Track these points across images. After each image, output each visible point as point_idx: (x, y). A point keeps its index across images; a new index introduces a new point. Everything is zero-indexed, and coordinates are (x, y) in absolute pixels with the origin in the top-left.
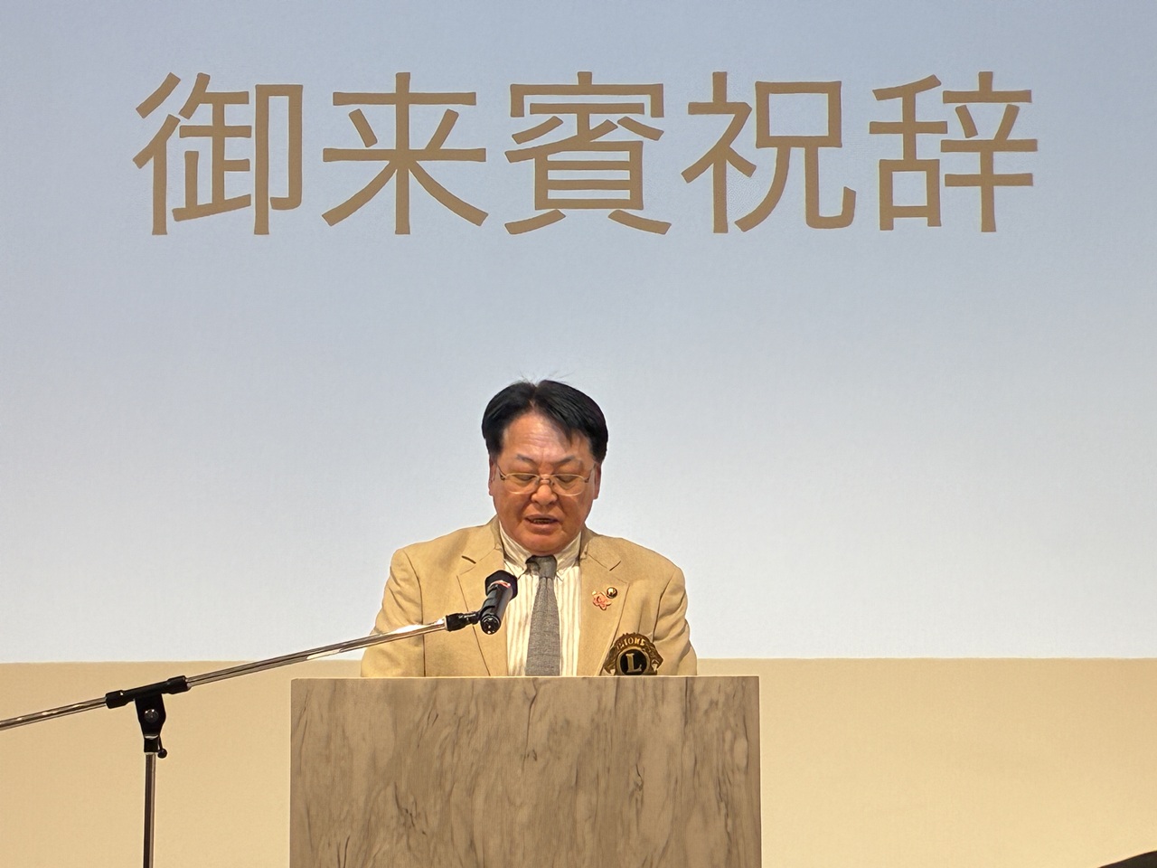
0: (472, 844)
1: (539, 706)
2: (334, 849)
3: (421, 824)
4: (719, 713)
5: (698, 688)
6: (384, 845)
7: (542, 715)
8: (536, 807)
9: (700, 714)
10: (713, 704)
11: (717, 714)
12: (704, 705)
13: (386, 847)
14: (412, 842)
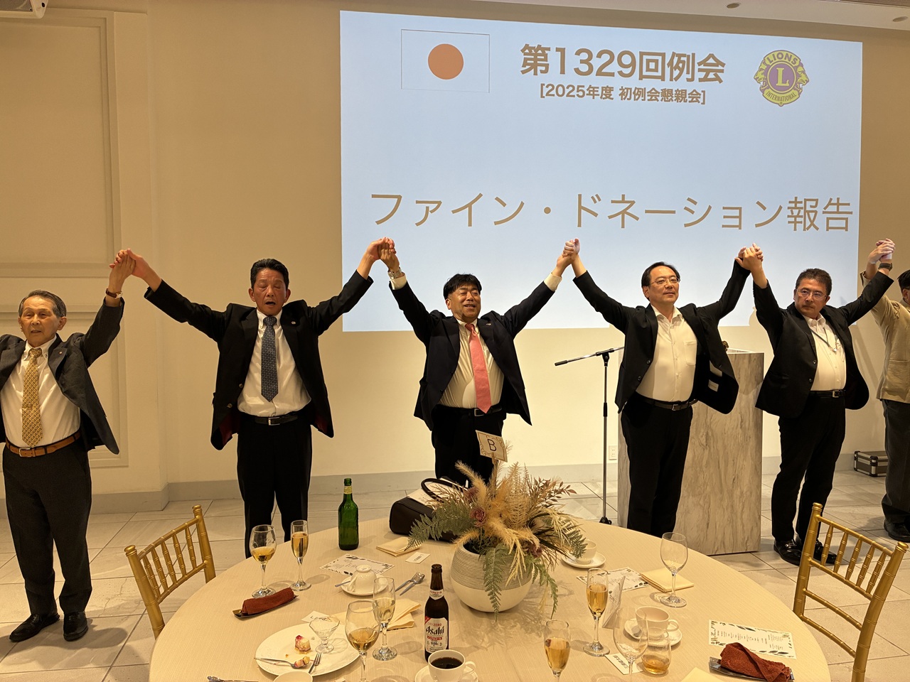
4: (756, 361)
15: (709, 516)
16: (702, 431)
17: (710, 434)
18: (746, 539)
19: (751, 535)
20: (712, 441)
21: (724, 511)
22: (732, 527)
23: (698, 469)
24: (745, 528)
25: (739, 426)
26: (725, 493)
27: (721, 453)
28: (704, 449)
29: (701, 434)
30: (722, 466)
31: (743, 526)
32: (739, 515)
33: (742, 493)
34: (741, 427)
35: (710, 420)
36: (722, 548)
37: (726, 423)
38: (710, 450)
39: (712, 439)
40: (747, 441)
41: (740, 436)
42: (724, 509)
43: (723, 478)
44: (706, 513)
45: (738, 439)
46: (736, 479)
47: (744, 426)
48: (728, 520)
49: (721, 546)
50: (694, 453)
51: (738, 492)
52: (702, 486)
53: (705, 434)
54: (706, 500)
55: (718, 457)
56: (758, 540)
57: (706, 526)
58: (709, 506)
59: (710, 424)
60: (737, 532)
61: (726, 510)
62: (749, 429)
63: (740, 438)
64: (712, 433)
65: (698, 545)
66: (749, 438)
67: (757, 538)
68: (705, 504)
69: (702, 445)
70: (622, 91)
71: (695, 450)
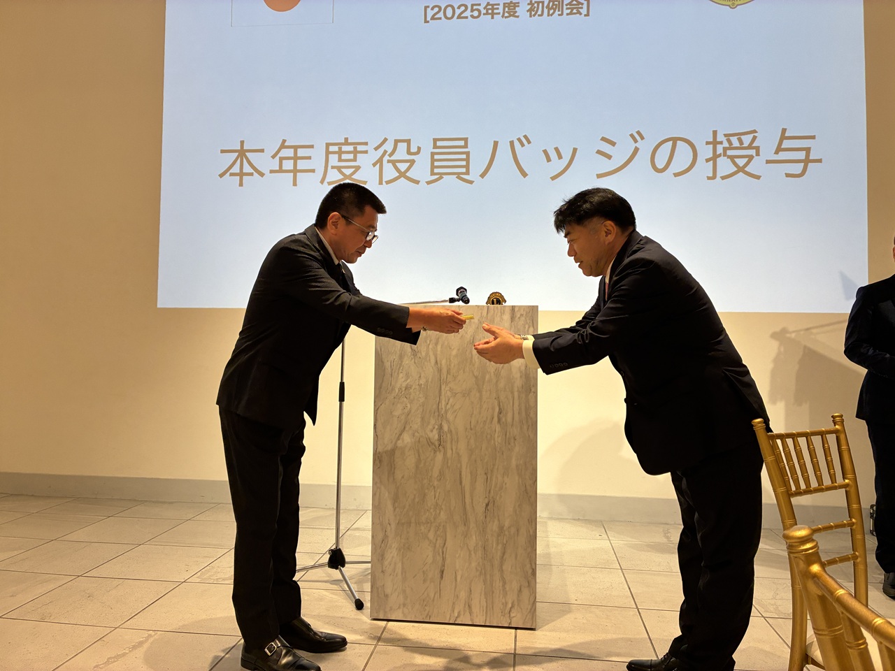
0: (436, 362)
2: (390, 363)
3: (419, 355)
4: (524, 318)
5: (516, 309)
6: (406, 361)
8: (458, 350)
9: (517, 318)
10: (522, 315)
11: (523, 318)
12: (518, 315)
13: (407, 362)
14: (416, 361)
15: (444, 559)
16: (433, 422)
17: (446, 428)
18: (510, 605)
19: (519, 601)
20: (449, 440)
21: (470, 554)
22: (485, 582)
23: (425, 481)
24: (507, 587)
25: (496, 419)
26: (472, 525)
27: (465, 460)
28: (435, 452)
29: (430, 427)
30: (466, 481)
31: (504, 583)
32: (496, 563)
33: (501, 528)
34: (499, 421)
35: (446, 407)
36: (468, 614)
37: (473, 413)
38: (445, 454)
39: (449, 435)
40: (509, 444)
41: (496, 435)
42: (470, 551)
43: (468, 500)
44: (439, 554)
45: (494, 440)
46: (491, 505)
47: (504, 420)
48: (477, 570)
49: (465, 611)
50: (419, 456)
51: (494, 526)
52: (432, 510)
53: (436, 427)
54: (438, 533)
55: (459, 465)
56: (531, 609)
57: (439, 575)
58: (445, 544)
59: (446, 412)
60: (493, 592)
61: (472, 552)
62: (512, 425)
63: (496, 439)
64: (449, 427)
65: (425, 603)
66: (512, 440)
67: (529, 607)
68: (437, 540)
69: (433, 444)
70: (530, 6)
71: (421, 451)
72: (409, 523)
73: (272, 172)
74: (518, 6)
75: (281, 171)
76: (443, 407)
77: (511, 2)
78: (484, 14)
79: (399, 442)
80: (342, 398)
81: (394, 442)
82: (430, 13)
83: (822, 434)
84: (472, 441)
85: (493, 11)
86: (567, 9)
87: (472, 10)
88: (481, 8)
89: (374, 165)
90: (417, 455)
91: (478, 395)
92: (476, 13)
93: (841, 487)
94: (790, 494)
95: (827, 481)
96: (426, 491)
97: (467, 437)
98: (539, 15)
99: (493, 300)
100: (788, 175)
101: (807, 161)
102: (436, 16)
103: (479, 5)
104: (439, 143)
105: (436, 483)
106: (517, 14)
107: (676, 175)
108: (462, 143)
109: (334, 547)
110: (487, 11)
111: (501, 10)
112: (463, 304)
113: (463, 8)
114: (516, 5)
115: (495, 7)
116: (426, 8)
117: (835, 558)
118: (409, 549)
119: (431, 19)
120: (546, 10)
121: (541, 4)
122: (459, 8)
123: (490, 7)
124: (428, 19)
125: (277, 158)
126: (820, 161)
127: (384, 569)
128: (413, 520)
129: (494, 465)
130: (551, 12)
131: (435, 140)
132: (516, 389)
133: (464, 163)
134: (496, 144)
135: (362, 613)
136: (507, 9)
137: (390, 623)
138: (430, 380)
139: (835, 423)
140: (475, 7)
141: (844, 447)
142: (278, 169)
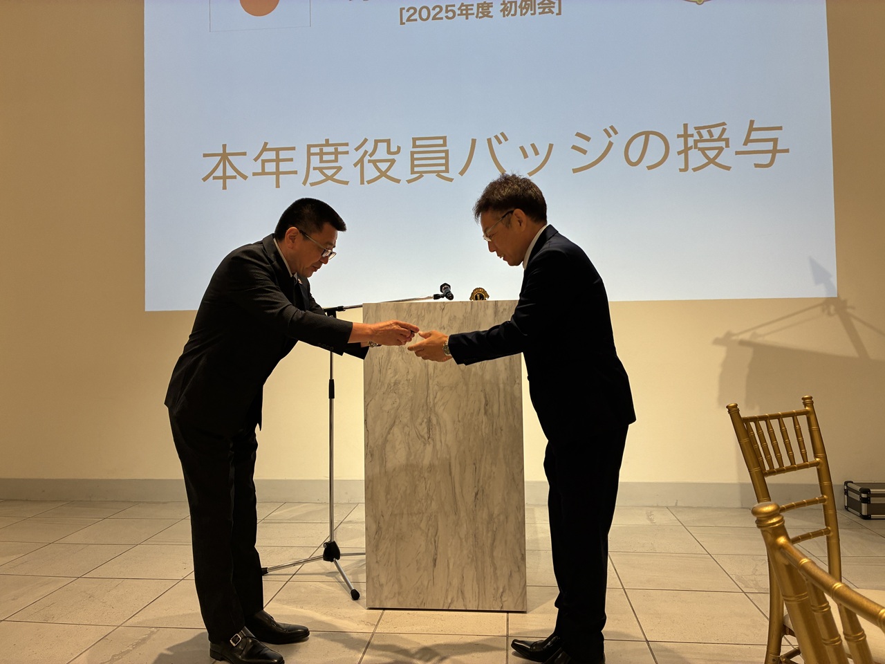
1: (445, 311)
2: (378, 360)
4: (506, 313)
5: (499, 304)
7: (446, 314)
9: (500, 313)
10: (504, 309)
12: (501, 310)
13: (395, 358)
14: (404, 357)
15: (436, 548)
16: (421, 415)
17: (434, 421)
18: (501, 590)
19: (510, 586)
20: (438, 433)
21: (461, 542)
22: (476, 568)
23: (416, 473)
24: (498, 572)
25: (482, 411)
26: (463, 514)
27: (454, 451)
28: (425, 445)
29: (419, 421)
30: (456, 472)
31: (495, 569)
32: (487, 550)
33: (491, 516)
34: (486, 413)
35: (434, 401)
36: (461, 599)
37: (460, 406)
38: (434, 446)
39: (437, 428)
40: (496, 434)
41: (483, 427)
42: (461, 539)
43: (458, 490)
44: (431, 543)
45: (481, 430)
46: (480, 493)
47: (490, 411)
48: (469, 558)
49: (458, 597)
50: (409, 449)
51: (484, 515)
52: (423, 501)
53: (425, 420)
54: (430, 523)
55: (448, 457)
56: (521, 594)
57: (432, 564)
58: (437, 533)
59: (434, 405)
60: (485, 578)
61: (464, 540)
62: (499, 416)
63: (483, 431)
64: (437, 420)
65: (419, 591)
66: (499, 430)
67: (520, 591)
68: (429, 530)
69: (422, 437)
70: (503, 6)
71: (411, 445)
72: (402, 514)
73: (254, 174)
74: (492, 6)
75: (264, 173)
76: (431, 401)
77: (485, 2)
78: (459, 15)
79: (389, 436)
80: (332, 395)
81: (384, 436)
82: (406, 15)
83: (794, 415)
84: (460, 434)
85: (467, 12)
86: (539, 8)
87: (447, 11)
88: (455, 9)
89: (355, 165)
90: (407, 448)
91: (464, 388)
92: (450, 14)
93: (812, 465)
94: (764, 474)
95: (799, 460)
96: (417, 483)
97: (455, 429)
98: (512, 15)
99: (476, 296)
100: (757, 166)
101: (774, 151)
102: (412, 18)
103: (454, 6)
104: (418, 143)
105: (426, 475)
106: (490, 15)
107: (650, 168)
108: (441, 142)
109: (328, 540)
110: (461, 12)
111: (475, 11)
112: (448, 300)
113: (438, 9)
114: (490, 5)
115: (469, 7)
116: (402, 9)
117: (809, 534)
118: (402, 539)
119: (407, 21)
120: (519, 10)
121: (513, 4)
122: (434, 9)
123: (465, 8)
124: (404, 21)
125: (259, 161)
126: (787, 151)
127: (378, 559)
128: (405, 512)
129: (482, 455)
130: (524, 11)
131: (415, 140)
132: (501, 382)
133: (443, 161)
134: (474, 141)
135: (358, 603)
136: (480, 10)
137: (386, 611)
138: (418, 375)
139: (805, 405)
140: (449, 8)
141: (814, 427)
142: (261, 171)
